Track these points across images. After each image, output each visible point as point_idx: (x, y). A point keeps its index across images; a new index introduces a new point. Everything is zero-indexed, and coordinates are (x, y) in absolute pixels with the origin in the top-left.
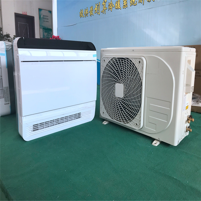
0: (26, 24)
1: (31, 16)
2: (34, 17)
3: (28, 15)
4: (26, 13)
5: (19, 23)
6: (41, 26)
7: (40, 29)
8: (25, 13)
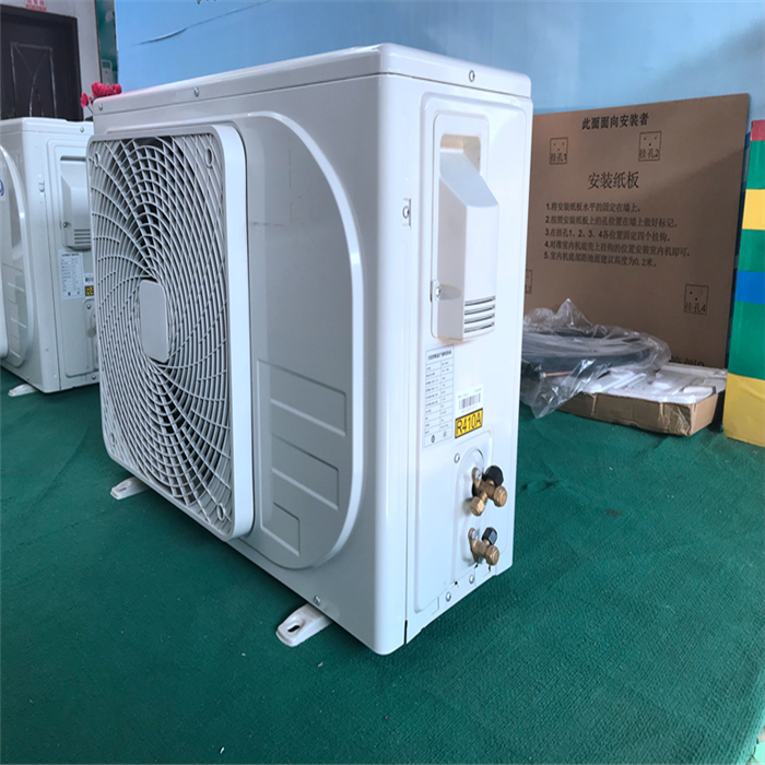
0: (45, 48)
1: (64, 17)
2: (75, 20)
3: (49, 10)
4: (42, 3)
5: (14, 44)
6: (103, 58)
7: (103, 69)
8: (39, 4)
